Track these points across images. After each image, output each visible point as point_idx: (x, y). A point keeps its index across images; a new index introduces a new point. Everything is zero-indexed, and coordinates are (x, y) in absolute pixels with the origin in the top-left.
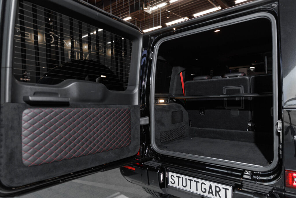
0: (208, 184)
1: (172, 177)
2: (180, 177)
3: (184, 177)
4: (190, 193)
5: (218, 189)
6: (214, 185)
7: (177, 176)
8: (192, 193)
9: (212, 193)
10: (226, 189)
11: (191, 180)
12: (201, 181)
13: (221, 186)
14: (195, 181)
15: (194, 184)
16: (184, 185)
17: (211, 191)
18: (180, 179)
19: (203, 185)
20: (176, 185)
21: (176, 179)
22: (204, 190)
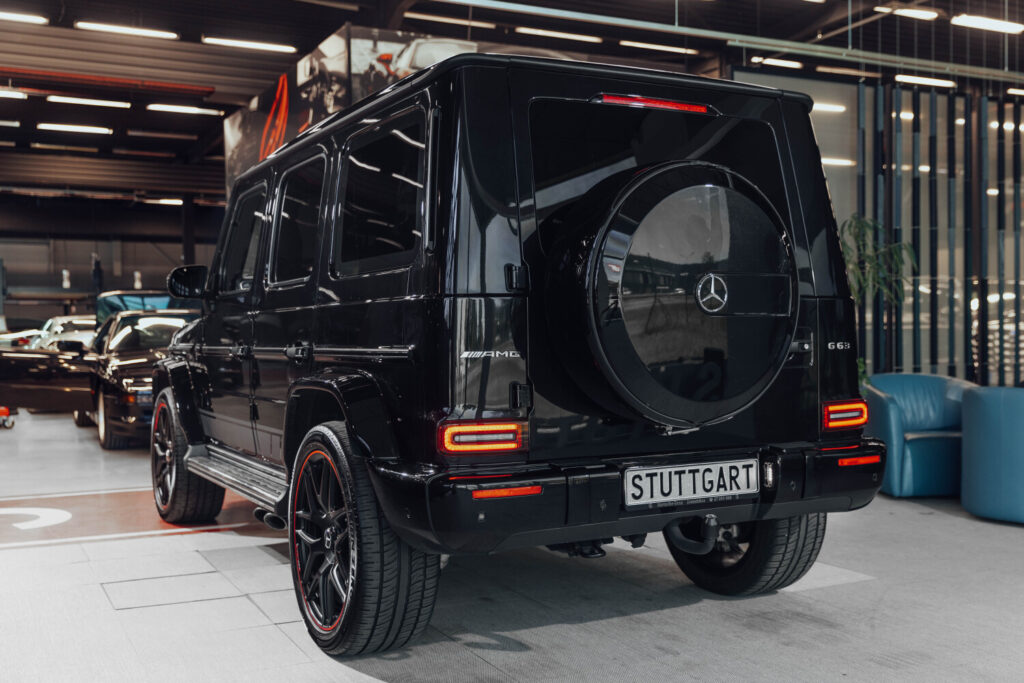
0: (715, 467)
1: (637, 481)
2: (656, 474)
3: (666, 471)
4: (682, 503)
5: (734, 473)
6: (726, 466)
7: (647, 475)
8: (685, 501)
9: (724, 486)
10: (747, 467)
11: (680, 473)
12: (702, 467)
13: (739, 464)
14: (690, 471)
15: (687, 478)
16: (666, 491)
17: (722, 483)
18: (657, 480)
19: (707, 474)
20: (646, 500)
21: (645, 483)
22: (708, 486)
